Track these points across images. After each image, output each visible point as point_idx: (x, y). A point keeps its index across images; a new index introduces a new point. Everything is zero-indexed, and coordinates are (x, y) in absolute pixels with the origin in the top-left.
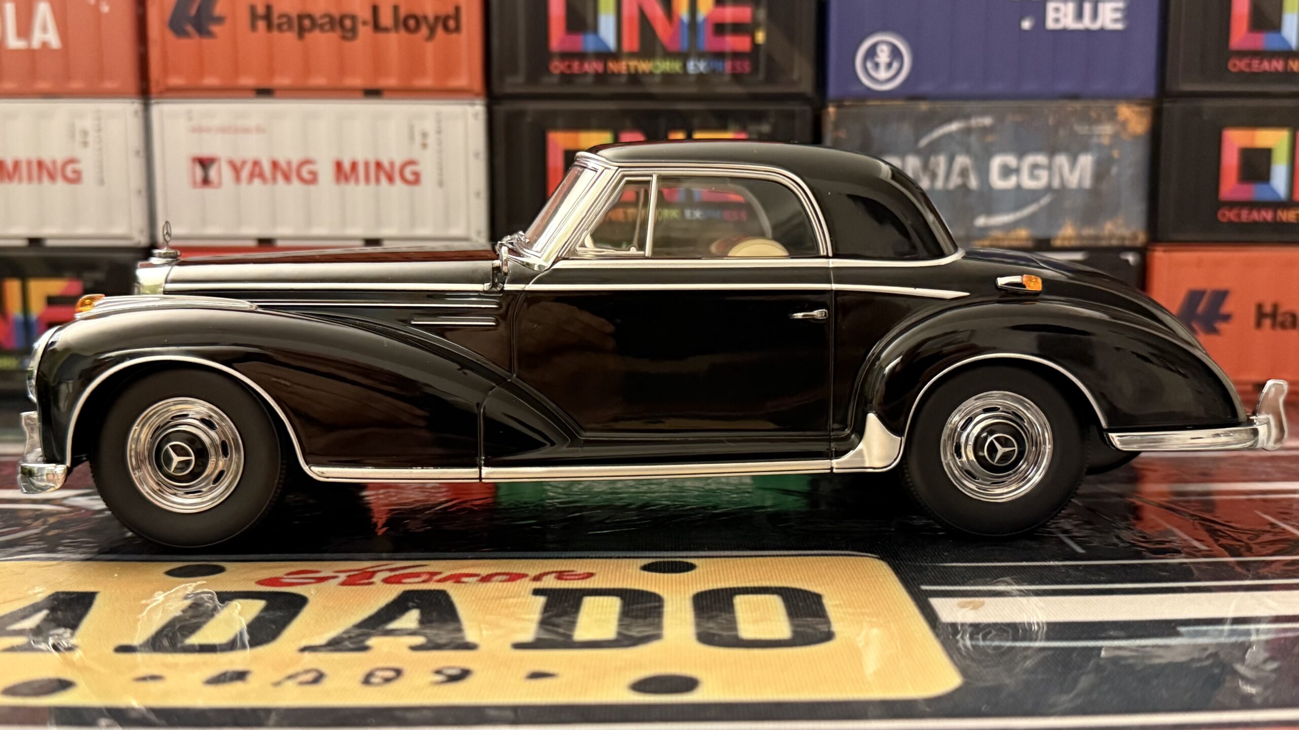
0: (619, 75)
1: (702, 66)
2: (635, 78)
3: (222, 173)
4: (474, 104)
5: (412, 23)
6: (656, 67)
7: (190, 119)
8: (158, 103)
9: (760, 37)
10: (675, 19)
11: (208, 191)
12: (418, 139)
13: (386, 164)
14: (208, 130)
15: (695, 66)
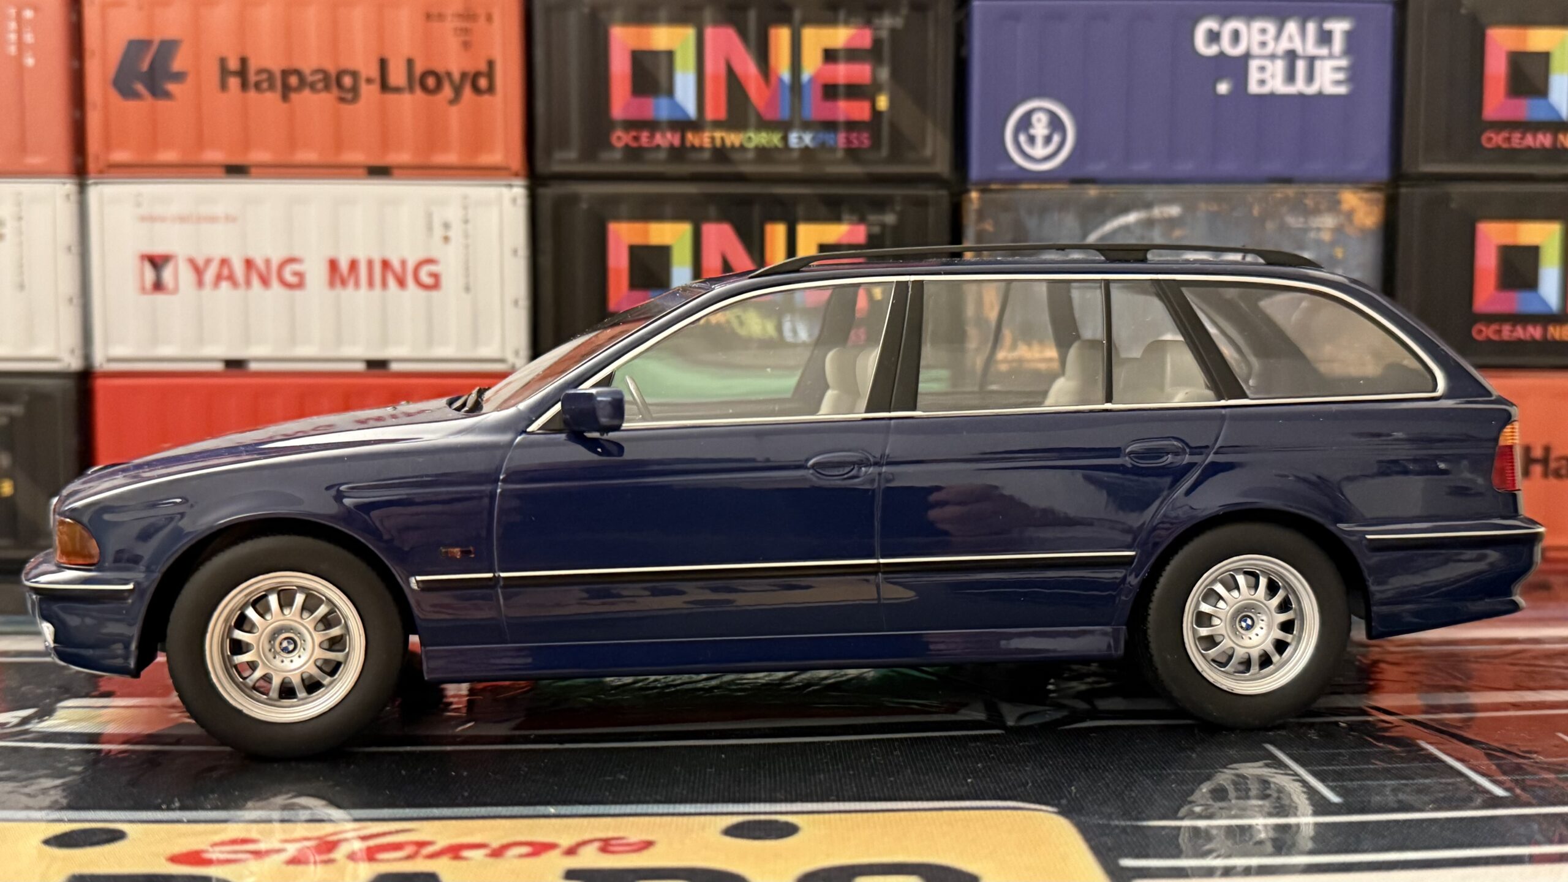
0: (701, 149)
1: (808, 139)
2: (721, 153)
3: (178, 274)
4: (510, 186)
5: (431, 82)
6: (750, 138)
7: (139, 205)
8: (96, 184)
9: (883, 102)
10: (773, 80)
11: (160, 297)
12: (438, 232)
13: (396, 264)
14: (162, 219)
15: (800, 138)
